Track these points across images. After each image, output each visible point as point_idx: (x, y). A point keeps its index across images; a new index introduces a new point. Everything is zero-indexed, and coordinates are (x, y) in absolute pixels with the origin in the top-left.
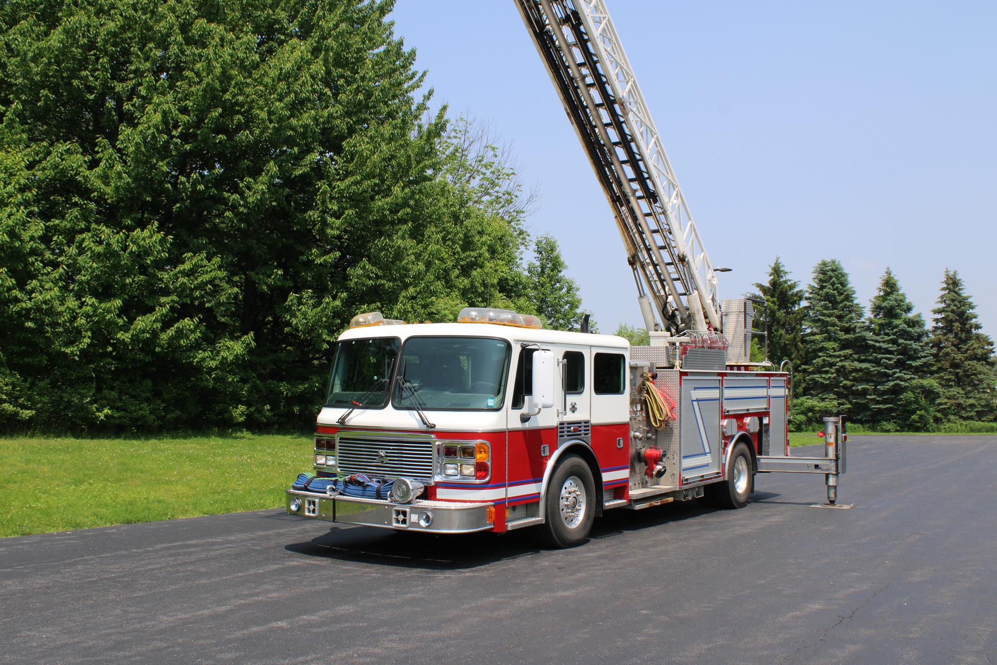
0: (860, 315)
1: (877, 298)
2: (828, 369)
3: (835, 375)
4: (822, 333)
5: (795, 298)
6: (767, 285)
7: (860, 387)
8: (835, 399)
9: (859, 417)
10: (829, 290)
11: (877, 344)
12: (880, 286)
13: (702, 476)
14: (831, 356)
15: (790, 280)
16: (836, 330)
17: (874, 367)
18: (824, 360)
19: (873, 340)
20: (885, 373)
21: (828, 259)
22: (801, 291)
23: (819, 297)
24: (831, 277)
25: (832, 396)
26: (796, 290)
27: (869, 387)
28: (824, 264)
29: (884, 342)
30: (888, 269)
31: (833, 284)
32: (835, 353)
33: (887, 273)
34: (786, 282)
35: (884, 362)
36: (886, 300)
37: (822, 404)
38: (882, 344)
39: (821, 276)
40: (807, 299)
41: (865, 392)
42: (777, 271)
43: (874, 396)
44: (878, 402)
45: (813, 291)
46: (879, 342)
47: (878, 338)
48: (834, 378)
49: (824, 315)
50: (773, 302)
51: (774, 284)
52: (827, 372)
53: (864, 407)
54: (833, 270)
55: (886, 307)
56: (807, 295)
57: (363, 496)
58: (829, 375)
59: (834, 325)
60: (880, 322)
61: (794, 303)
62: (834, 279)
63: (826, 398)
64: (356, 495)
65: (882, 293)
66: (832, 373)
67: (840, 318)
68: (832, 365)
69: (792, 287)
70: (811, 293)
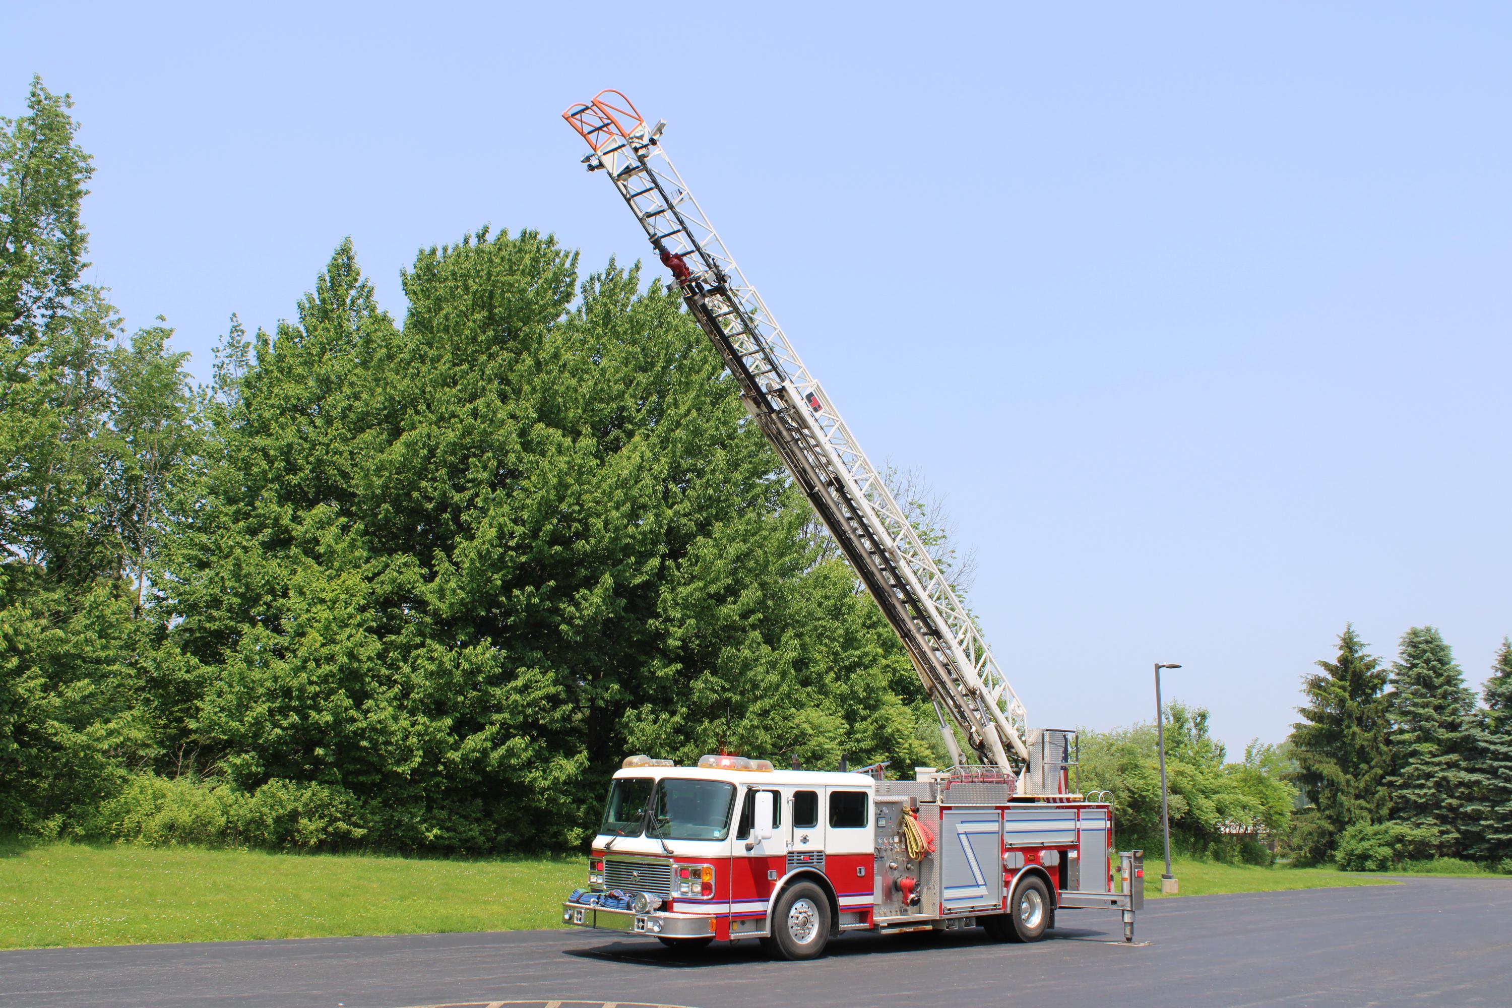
0: (1471, 705)
1: (1493, 680)
2: (1423, 781)
3: (1433, 791)
4: (1414, 730)
5: (1376, 681)
6: (1334, 662)
7: (1469, 809)
8: (1435, 824)
9: (1471, 852)
10: (1422, 669)
11: (1492, 747)
12: (1495, 663)
13: (973, 907)
14: (1427, 763)
15: (1369, 656)
16: (1434, 726)
17: (1488, 779)
18: (1417, 769)
19: (1486, 741)
20: (1505, 788)
21: (1420, 626)
22: (1384, 671)
23: (1408, 680)
24: (1425, 651)
25: (1431, 820)
26: (1378, 669)
27: (1484, 808)
28: (1415, 633)
29: (1502, 744)
30: (1506, 639)
31: (1427, 662)
32: (1433, 760)
33: (1504, 645)
34: (1361, 658)
35: (1503, 773)
36: (1505, 683)
37: (1417, 832)
38: (1498, 747)
39: (1410, 650)
40: (1392, 682)
41: (1476, 817)
42: (1349, 644)
43: (1491, 822)
44: (1496, 831)
45: (1401, 671)
46: (1495, 744)
47: (1494, 738)
48: (1433, 794)
49: (1415, 705)
50: (1343, 688)
51: (1345, 661)
52: (1421, 786)
53: (1479, 837)
54: (1427, 642)
55: (1503, 694)
56: (1392, 676)
57: (617, 908)
58: (1425, 791)
59: (1428, 719)
60: (1497, 714)
61: (1374, 689)
62: (1428, 654)
63: (1422, 824)
64: (613, 907)
65: (1499, 674)
66: (1429, 788)
67: (1439, 709)
68: (1429, 776)
69: (1369, 666)
70: (1398, 674)
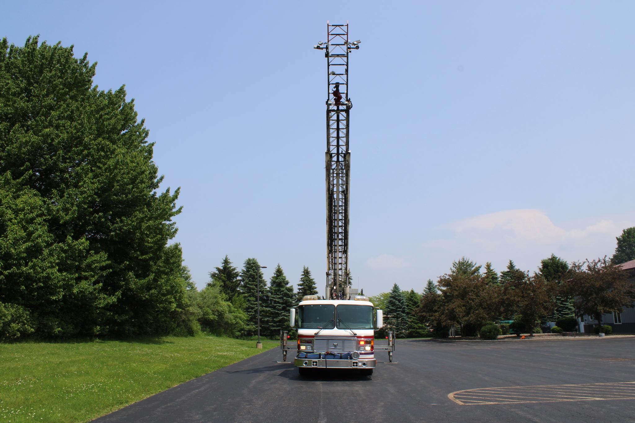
0: (265, 285)
1: (273, 277)
2: (251, 310)
3: (254, 313)
4: (248, 293)
5: (235, 275)
6: (222, 268)
7: (266, 319)
8: (253, 325)
9: (265, 333)
10: (252, 272)
11: (274, 299)
12: (275, 272)
14: (252, 304)
15: (232, 267)
16: (255, 291)
17: (272, 310)
18: (249, 306)
19: (272, 297)
20: (278, 312)
21: (251, 258)
22: (238, 272)
23: (247, 276)
24: (252, 267)
25: (252, 323)
26: (236, 271)
27: (270, 319)
28: (249, 260)
29: (277, 298)
30: (279, 264)
31: (253, 270)
32: (254, 303)
33: (278, 266)
34: (230, 267)
35: (277, 308)
36: (278, 279)
37: (248, 327)
38: (276, 299)
39: (248, 266)
40: (240, 276)
41: (268, 322)
42: (226, 262)
43: (272, 324)
44: (273, 326)
45: (244, 272)
46: (275, 298)
47: (274, 296)
48: (254, 314)
49: (249, 284)
50: (224, 277)
51: (225, 268)
52: (250, 312)
53: (268, 329)
54: (253, 263)
55: (278, 282)
56: (240, 274)
57: (334, 359)
58: (251, 313)
59: (253, 289)
60: (275, 289)
61: (234, 278)
62: (254, 267)
63: (249, 324)
64: (331, 359)
65: (275, 275)
66: (253, 312)
67: (256, 286)
68: (252, 308)
69: (234, 269)
70: (242, 273)
